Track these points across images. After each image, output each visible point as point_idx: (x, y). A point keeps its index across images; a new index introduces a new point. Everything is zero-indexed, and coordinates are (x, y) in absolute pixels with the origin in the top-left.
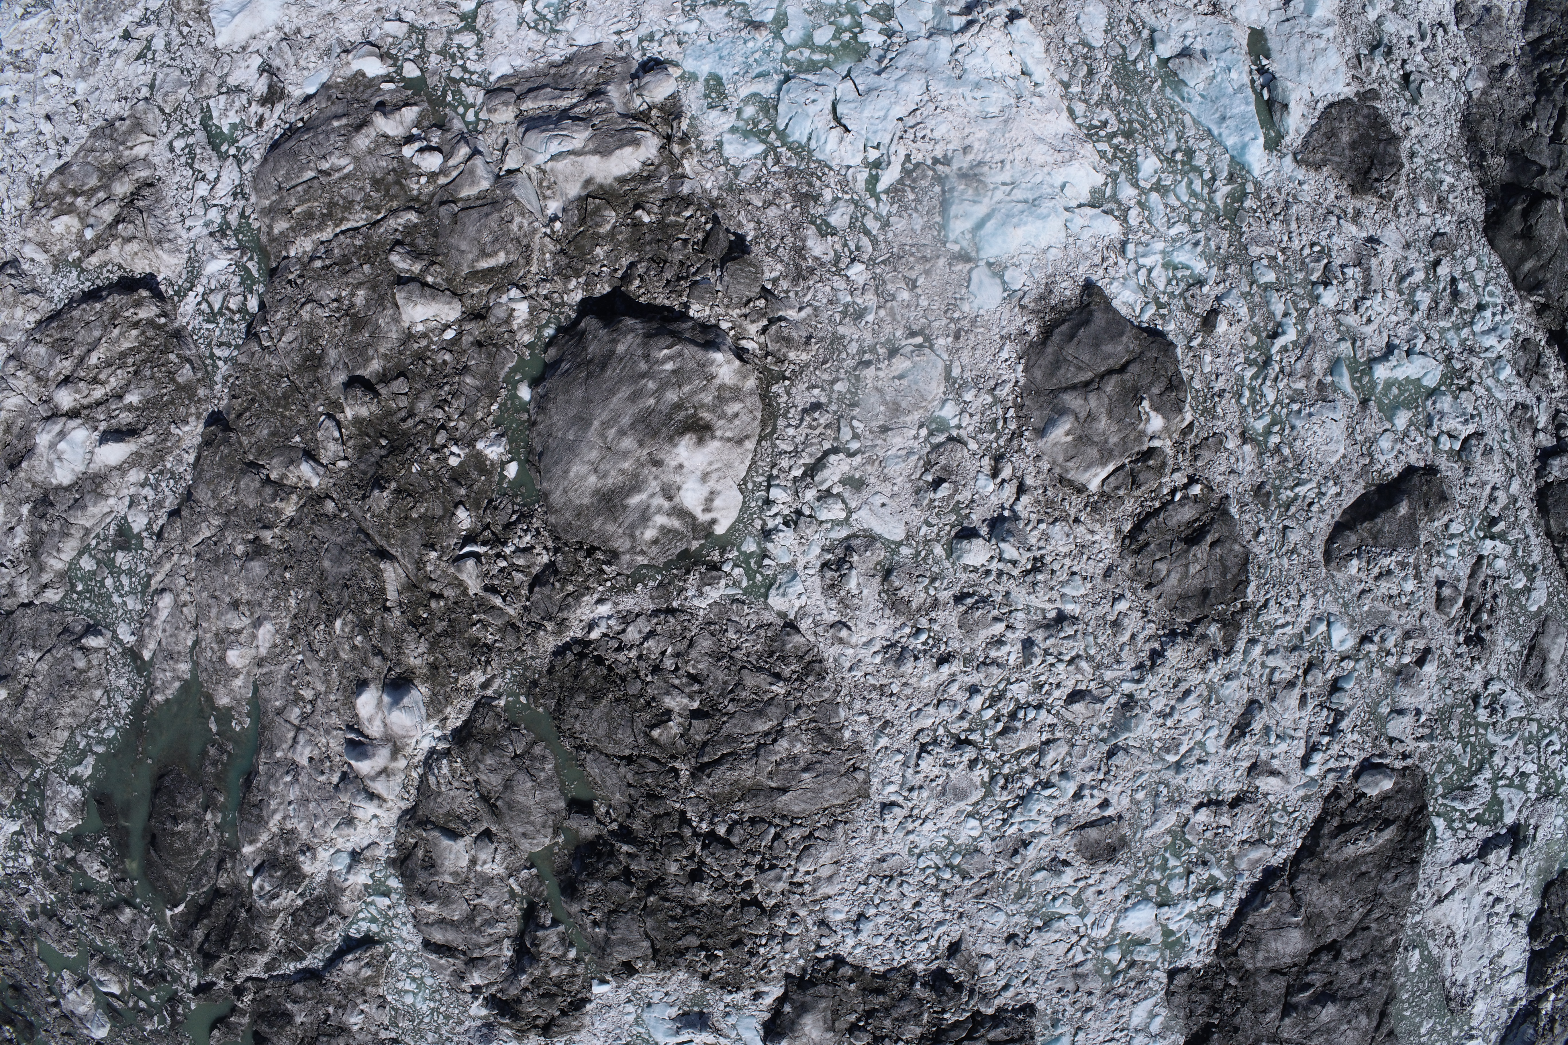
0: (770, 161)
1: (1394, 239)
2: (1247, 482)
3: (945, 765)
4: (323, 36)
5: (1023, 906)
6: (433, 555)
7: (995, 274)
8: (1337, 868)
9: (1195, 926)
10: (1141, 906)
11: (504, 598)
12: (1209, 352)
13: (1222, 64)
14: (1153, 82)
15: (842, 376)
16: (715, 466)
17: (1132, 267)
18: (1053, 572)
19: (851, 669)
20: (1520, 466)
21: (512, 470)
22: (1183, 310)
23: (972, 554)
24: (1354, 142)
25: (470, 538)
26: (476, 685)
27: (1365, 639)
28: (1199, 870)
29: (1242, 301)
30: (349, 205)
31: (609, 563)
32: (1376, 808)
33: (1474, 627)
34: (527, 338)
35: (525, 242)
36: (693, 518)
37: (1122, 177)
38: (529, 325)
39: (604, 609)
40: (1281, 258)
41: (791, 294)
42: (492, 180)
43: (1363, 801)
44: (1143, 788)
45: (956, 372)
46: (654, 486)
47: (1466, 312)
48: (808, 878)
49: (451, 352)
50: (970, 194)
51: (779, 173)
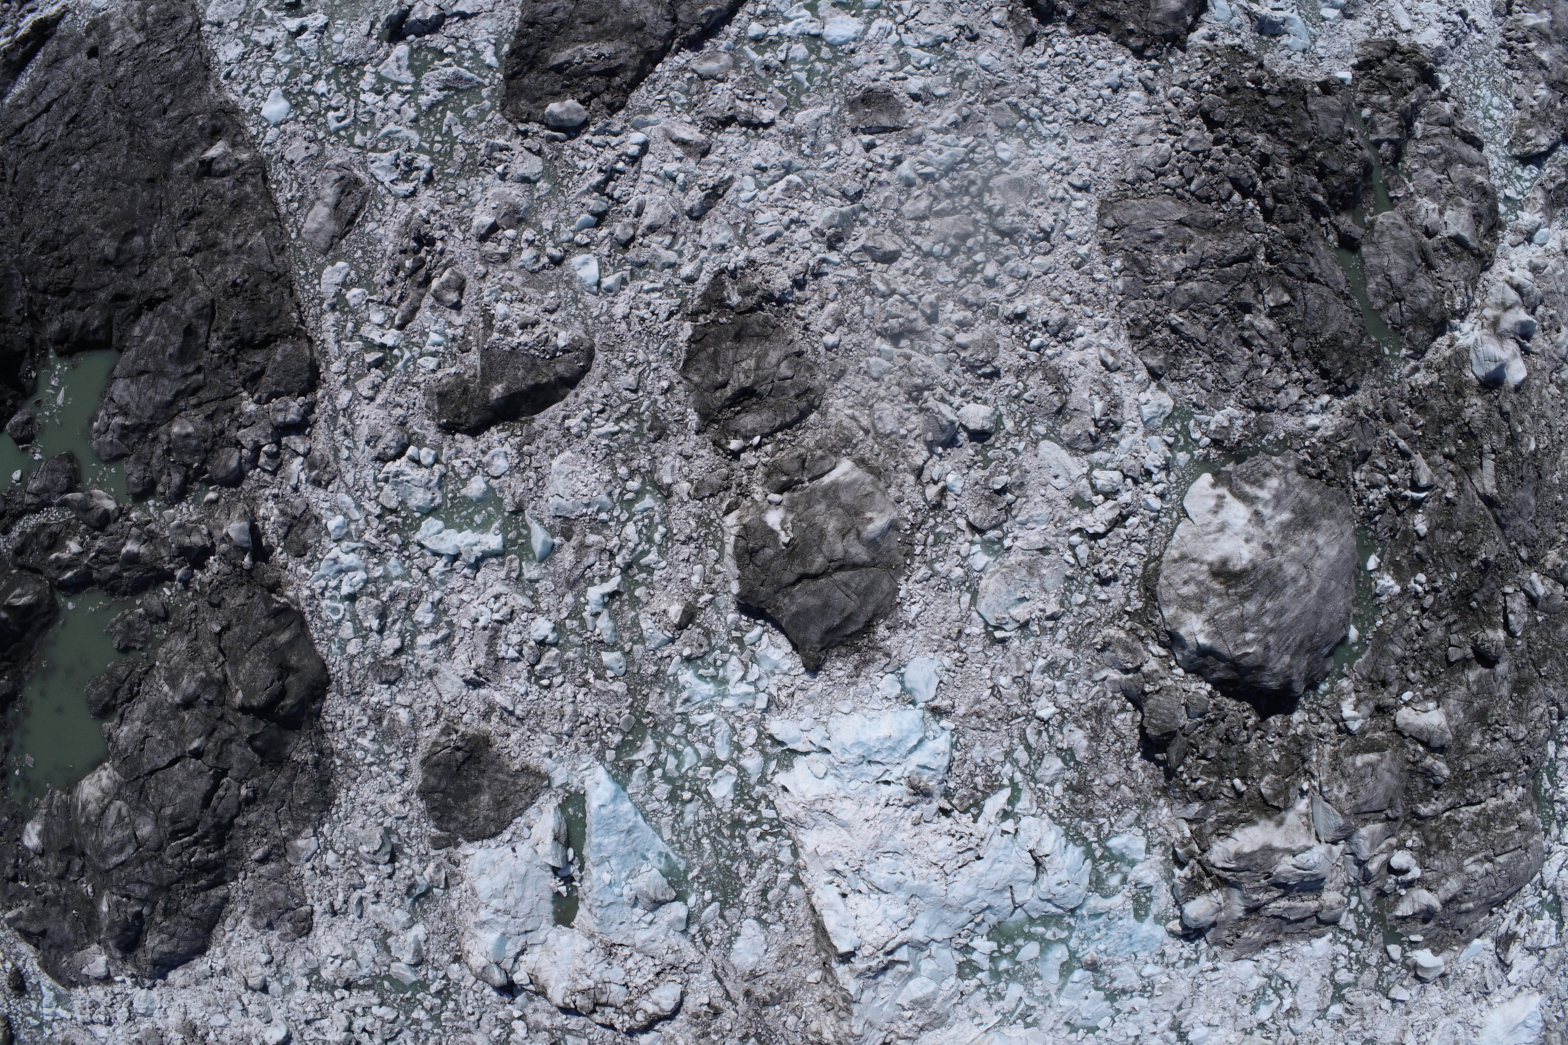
0: (1106, 828)
1: (448, 683)
2: (673, 445)
3: (1028, 216)
5: (960, 65)
6: (1450, 495)
7: (910, 692)
8: (621, 34)
9: (782, 9)
10: (840, 39)
11: (1396, 446)
12: (693, 585)
13: (617, 890)
14: (698, 877)
15: (1076, 609)
16: (1212, 537)
17: (762, 684)
18: (899, 384)
19: (1106, 324)
20: (333, 419)
21: (1372, 562)
22: (714, 632)
23: (982, 414)
24: (475, 793)
25: (1416, 504)
26: (1423, 372)
27: (557, 262)
28: (776, 62)
29: (646, 635)
30: (1473, 828)
31: (1305, 462)
32: (568, 86)
33: (423, 254)
34: (1345, 683)
35: (1337, 773)
36: (1231, 491)
37: (753, 780)
38: (1341, 694)
39: (1313, 420)
40: (590, 675)
41: (1110, 695)
42: (1356, 836)
43: (582, 96)
44: (827, 154)
45: (966, 598)
46: (1271, 526)
47: (371, 594)
48: (1162, 136)
49: (1408, 680)
50: (926, 775)
51: (1099, 816)
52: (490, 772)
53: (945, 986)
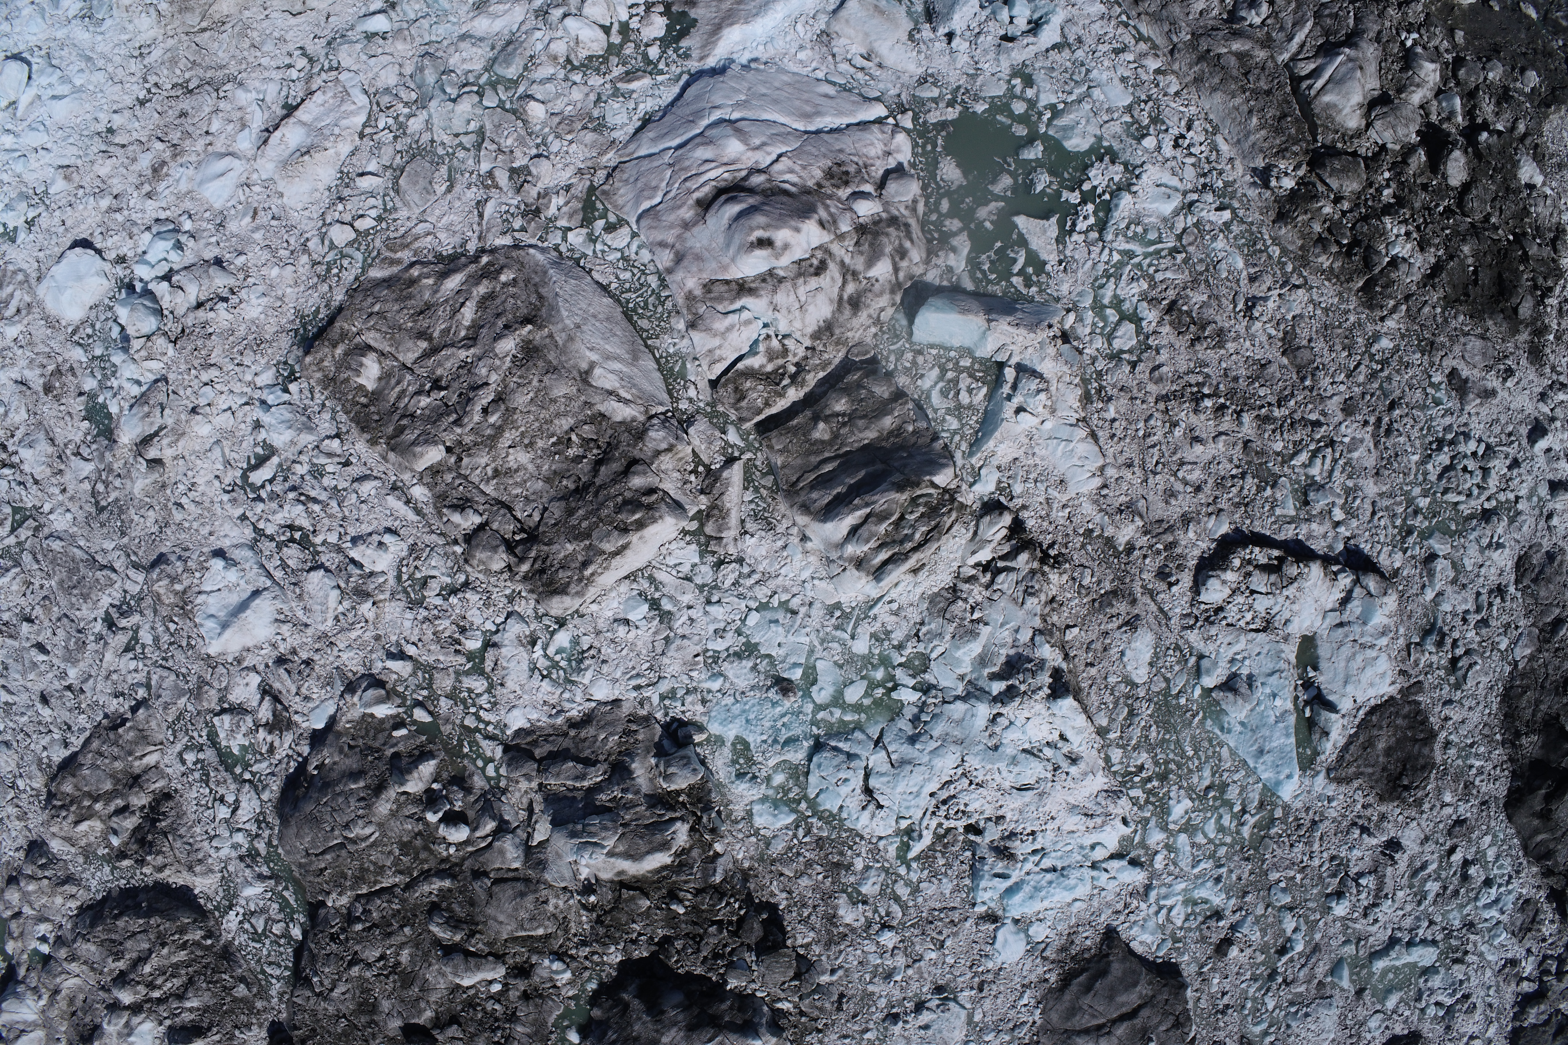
0: (801, 832)
4: (322, 662)
7: (1019, 930)
12: (1218, 976)
13: (1268, 691)
14: (1194, 716)
15: (871, 1026)
17: (1154, 909)
22: (1198, 942)
24: (1390, 748)
29: (1256, 928)
30: (381, 870)
34: (570, 994)
35: (561, 917)
37: (1152, 823)
38: (570, 983)
40: (1299, 878)
41: (823, 958)
42: (522, 858)
45: (978, 1017)
47: (1472, 890)
49: (499, 1001)
50: (1000, 867)
51: (810, 843)
52: (1378, 769)
53: (940, 650)
